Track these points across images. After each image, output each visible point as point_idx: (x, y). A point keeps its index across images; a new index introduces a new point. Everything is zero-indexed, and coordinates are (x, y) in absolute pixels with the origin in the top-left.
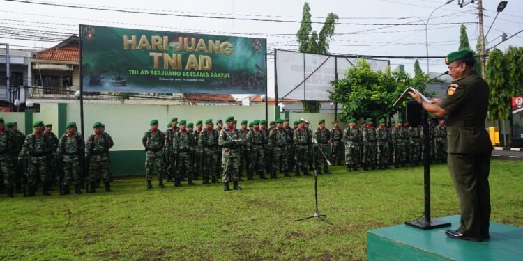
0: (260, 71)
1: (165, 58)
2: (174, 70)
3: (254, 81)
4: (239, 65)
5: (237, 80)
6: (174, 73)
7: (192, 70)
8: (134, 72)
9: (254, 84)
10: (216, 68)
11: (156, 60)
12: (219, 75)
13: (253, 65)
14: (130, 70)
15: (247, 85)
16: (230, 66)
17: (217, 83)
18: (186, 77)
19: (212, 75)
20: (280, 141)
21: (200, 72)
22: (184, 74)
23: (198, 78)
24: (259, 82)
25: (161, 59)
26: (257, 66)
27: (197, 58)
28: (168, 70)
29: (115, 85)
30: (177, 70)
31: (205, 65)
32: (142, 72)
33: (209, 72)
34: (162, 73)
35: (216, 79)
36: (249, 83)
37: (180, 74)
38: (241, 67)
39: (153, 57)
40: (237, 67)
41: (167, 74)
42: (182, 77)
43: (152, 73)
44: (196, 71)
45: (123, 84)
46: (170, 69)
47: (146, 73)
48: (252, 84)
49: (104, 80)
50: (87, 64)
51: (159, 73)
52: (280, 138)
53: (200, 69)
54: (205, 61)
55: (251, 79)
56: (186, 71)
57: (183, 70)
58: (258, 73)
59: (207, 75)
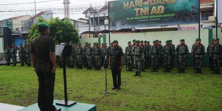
0: (195, 10)
1: (141, 11)
2: (145, 16)
3: (190, 16)
4: (180, 8)
5: (179, 17)
6: (145, 17)
7: (154, 14)
8: (128, 19)
9: (190, 17)
10: (167, 11)
11: (137, 12)
12: (168, 15)
13: (190, 7)
14: (126, 18)
15: (185, 19)
16: (175, 9)
17: (167, 19)
18: (151, 18)
19: (165, 16)
21: (158, 15)
22: (150, 17)
23: (157, 18)
24: (194, 16)
25: (139, 11)
26: (192, 7)
27: (157, 8)
28: (143, 16)
29: (120, 25)
30: (146, 15)
31: (161, 11)
32: (131, 19)
33: (163, 14)
34: (140, 18)
35: (167, 17)
36: (187, 18)
37: (148, 17)
38: (182, 9)
39: (136, 11)
40: (179, 9)
41: (141, 18)
42: (149, 18)
43: (135, 18)
44: (156, 15)
45: (124, 25)
46: (143, 15)
47: (133, 18)
48: (189, 18)
49: (117, 23)
50: (111, 18)
51: (138, 18)
53: (158, 13)
54: (161, 9)
55: (188, 15)
56: (151, 15)
57: (150, 15)
58: (193, 11)
59: (162, 16)
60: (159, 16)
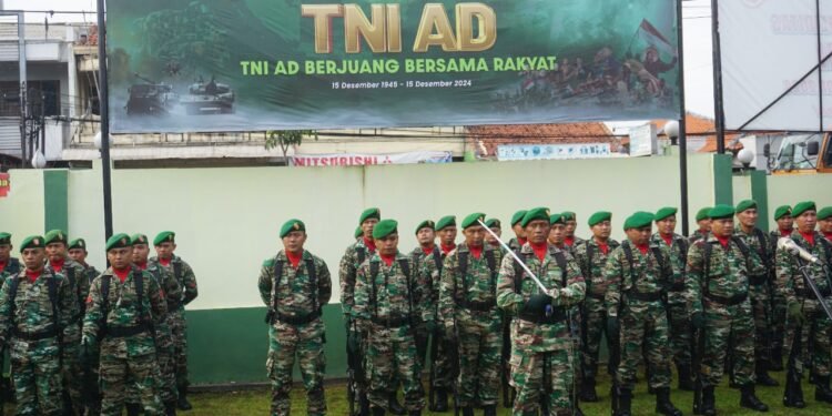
0: (659, 44)
1: (349, 23)
2: (379, 56)
3: (639, 79)
4: (586, 26)
5: (582, 77)
6: (379, 66)
7: (435, 52)
8: (258, 68)
9: (638, 86)
10: (510, 41)
11: (321, 27)
12: (520, 62)
13: (636, 25)
14: (244, 64)
15: (613, 91)
16: (557, 31)
17: (514, 89)
18: (415, 76)
19: (498, 64)
20: (724, 282)
21: (457, 55)
22: (410, 66)
23: (453, 76)
24: (654, 81)
25: (336, 23)
26: (647, 26)
27: (451, 14)
28: (360, 57)
29: (196, 109)
30: (387, 56)
31: (476, 36)
32: (280, 69)
33: (489, 55)
34: (340, 66)
35: (512, 76)
36: (621, 85)
37: (397, 68)
38: (594, 33)
39: (311, 18)
40: (579, 36)
41: (349, 67)
42: (401, 76)
43: (310, 68)
44: (447, 56)
45: (225, 106)
46: (365, 51)
47: (293, 67)
48: (630, 87)
49: (170, 95)
50: (120, 52)
51: (331, 68)
52: (727, 273)
53: (459, 47)
54: (475, 20)
55: (627, 72)
56: (415, 56)
57: (407, 53)
58: (652, 50)
59: (483, 65)
60: (462, 61)
